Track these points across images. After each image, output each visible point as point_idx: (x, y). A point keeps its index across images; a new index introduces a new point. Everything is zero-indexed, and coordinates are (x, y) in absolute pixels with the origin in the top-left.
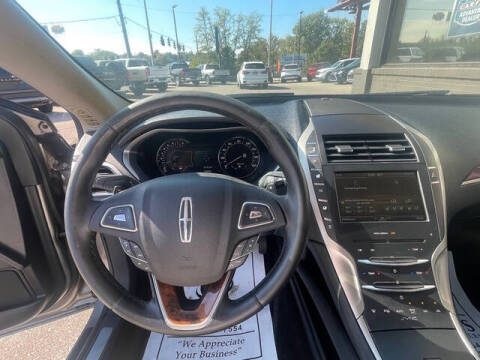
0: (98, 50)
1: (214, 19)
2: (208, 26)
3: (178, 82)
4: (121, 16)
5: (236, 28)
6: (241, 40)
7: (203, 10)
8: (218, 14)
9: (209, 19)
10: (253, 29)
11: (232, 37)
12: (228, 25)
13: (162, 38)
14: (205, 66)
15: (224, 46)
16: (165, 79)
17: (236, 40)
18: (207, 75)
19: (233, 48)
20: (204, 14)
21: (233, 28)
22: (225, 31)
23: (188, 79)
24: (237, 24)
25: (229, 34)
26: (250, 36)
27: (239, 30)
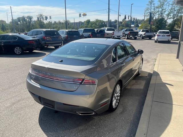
0: (97, 20)
2: (153, 8)
3: (126, 37)
4: (109, 9)
5: (170, 8)
6: (172, 15)
11: (167, 13)
12: (165, 7)
13: (125, 16)
14: (142, 30)
16: (120, 36)
17: (168, 15)
18: (141, 35)
19: (166, 19)
20: (151, 2)
22: (162, 10)
23: (131, 36)
24: (171, 6)
25: (165, 11)
26: (178, 12)
27: (171, 9)
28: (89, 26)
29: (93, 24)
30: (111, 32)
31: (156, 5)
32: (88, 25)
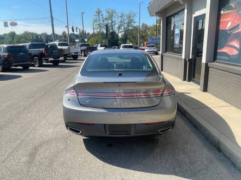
1: (105, 15)
2: (101, 19)
3: (83, 55)
4: (52, 17)
5: (119, 21)
6: (123, 28)
7: (99, 10)
8: (108, 12)
9: (102, 15)
10: (130, 21)
11: (117, 26)
12: (114, 19)
13: (73, 27)
14: (99, 45)
15: (111, 31)
16: (77, 53)
17: (119, 28)
19: (117, 32)
20: (99, 12)
21: (117, 20)
22: (112, 22)
24: (120, 18)
25: (115, 24)
26: (128, 26)
27: (121, 22)
28: (15, 41)
29: (22, 38)
30: (66, 47)
31: (104, 17)
32: (13, 39)
